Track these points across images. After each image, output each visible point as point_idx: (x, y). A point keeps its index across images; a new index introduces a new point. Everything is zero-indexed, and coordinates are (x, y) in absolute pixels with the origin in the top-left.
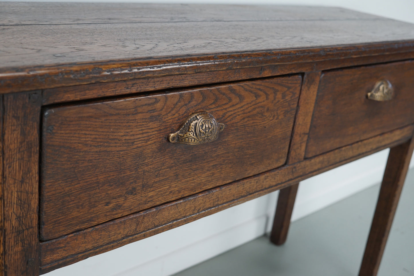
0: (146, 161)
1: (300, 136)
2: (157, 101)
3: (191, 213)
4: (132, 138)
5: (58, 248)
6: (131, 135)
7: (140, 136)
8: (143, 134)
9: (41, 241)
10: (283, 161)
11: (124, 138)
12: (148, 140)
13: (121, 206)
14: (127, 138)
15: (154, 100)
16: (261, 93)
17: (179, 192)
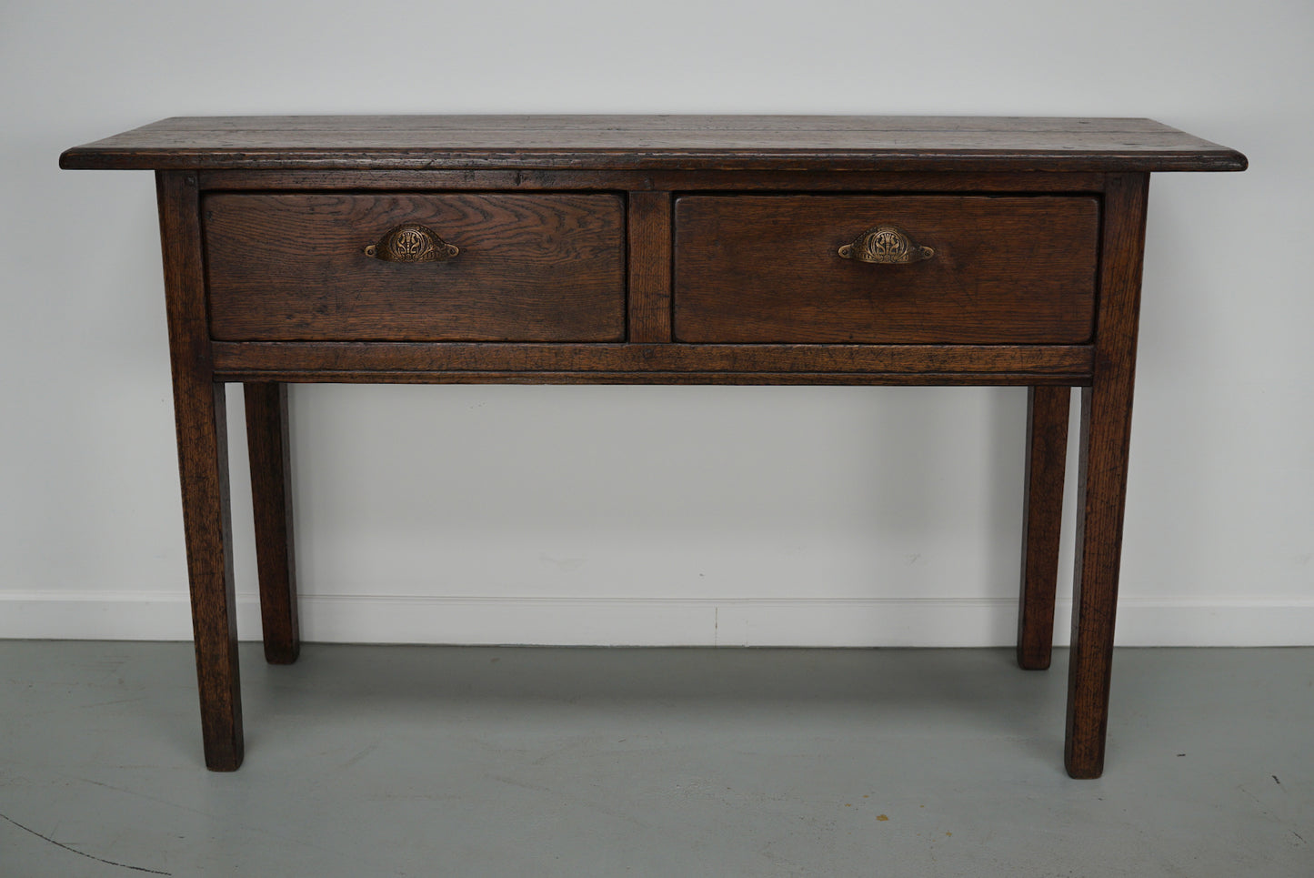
0: (337, 275)
1: (647, 296)
2: (341, 202)
3: (427, 367)
4: (311, 241)
5: (233, 354)
6: (310, 238)
7: (323, 241)
8: (326, 239)
9: (212, 339)
10: (616, 333)
11: (300, 240)
12: (334, 249)
13: (308, 324)
14: (305, 240)
15: (337, 201)
16: (527, 213)
17: (400, 330)
